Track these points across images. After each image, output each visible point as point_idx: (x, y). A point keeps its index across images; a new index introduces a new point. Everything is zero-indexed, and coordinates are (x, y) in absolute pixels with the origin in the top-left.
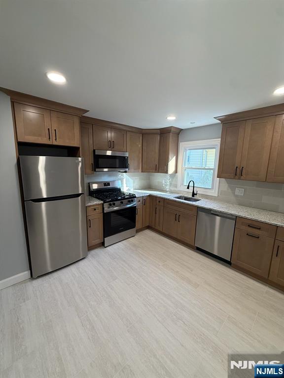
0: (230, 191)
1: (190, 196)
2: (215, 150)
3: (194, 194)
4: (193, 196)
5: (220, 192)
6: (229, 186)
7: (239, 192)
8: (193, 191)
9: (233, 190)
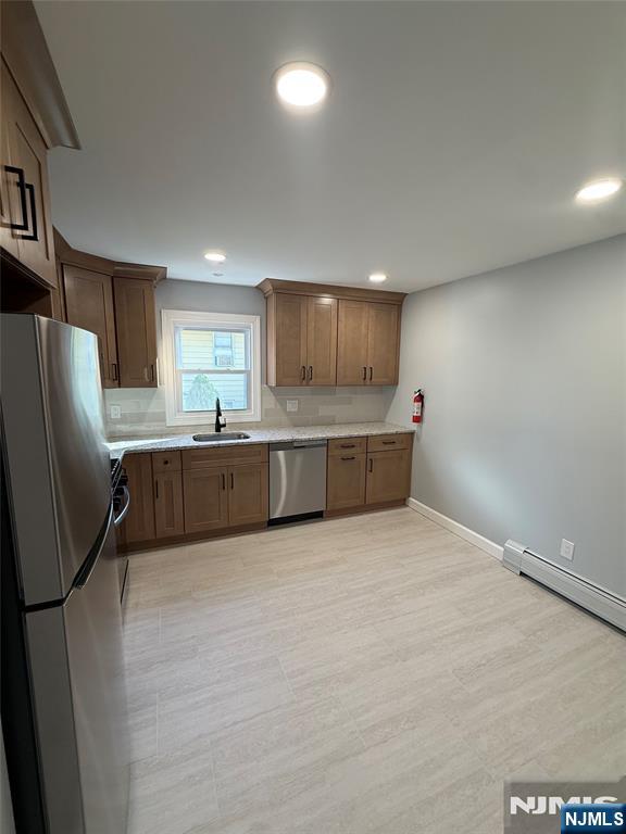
0: (279, 407)
1: (213, 432)
2: (243, 335)
3: (219, 426)
4: (218, 430)
5: (265, 412)
6: (277, 400)
7: (292, 406)
8: (218, 420)
9: (283, 405)
